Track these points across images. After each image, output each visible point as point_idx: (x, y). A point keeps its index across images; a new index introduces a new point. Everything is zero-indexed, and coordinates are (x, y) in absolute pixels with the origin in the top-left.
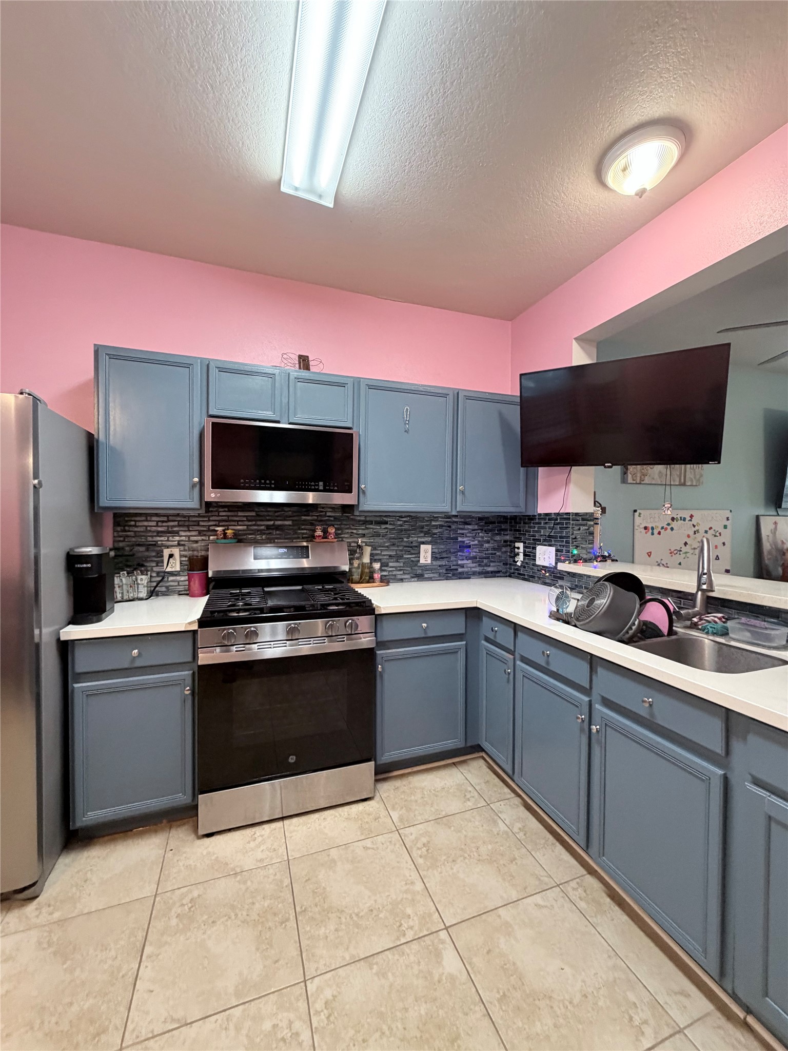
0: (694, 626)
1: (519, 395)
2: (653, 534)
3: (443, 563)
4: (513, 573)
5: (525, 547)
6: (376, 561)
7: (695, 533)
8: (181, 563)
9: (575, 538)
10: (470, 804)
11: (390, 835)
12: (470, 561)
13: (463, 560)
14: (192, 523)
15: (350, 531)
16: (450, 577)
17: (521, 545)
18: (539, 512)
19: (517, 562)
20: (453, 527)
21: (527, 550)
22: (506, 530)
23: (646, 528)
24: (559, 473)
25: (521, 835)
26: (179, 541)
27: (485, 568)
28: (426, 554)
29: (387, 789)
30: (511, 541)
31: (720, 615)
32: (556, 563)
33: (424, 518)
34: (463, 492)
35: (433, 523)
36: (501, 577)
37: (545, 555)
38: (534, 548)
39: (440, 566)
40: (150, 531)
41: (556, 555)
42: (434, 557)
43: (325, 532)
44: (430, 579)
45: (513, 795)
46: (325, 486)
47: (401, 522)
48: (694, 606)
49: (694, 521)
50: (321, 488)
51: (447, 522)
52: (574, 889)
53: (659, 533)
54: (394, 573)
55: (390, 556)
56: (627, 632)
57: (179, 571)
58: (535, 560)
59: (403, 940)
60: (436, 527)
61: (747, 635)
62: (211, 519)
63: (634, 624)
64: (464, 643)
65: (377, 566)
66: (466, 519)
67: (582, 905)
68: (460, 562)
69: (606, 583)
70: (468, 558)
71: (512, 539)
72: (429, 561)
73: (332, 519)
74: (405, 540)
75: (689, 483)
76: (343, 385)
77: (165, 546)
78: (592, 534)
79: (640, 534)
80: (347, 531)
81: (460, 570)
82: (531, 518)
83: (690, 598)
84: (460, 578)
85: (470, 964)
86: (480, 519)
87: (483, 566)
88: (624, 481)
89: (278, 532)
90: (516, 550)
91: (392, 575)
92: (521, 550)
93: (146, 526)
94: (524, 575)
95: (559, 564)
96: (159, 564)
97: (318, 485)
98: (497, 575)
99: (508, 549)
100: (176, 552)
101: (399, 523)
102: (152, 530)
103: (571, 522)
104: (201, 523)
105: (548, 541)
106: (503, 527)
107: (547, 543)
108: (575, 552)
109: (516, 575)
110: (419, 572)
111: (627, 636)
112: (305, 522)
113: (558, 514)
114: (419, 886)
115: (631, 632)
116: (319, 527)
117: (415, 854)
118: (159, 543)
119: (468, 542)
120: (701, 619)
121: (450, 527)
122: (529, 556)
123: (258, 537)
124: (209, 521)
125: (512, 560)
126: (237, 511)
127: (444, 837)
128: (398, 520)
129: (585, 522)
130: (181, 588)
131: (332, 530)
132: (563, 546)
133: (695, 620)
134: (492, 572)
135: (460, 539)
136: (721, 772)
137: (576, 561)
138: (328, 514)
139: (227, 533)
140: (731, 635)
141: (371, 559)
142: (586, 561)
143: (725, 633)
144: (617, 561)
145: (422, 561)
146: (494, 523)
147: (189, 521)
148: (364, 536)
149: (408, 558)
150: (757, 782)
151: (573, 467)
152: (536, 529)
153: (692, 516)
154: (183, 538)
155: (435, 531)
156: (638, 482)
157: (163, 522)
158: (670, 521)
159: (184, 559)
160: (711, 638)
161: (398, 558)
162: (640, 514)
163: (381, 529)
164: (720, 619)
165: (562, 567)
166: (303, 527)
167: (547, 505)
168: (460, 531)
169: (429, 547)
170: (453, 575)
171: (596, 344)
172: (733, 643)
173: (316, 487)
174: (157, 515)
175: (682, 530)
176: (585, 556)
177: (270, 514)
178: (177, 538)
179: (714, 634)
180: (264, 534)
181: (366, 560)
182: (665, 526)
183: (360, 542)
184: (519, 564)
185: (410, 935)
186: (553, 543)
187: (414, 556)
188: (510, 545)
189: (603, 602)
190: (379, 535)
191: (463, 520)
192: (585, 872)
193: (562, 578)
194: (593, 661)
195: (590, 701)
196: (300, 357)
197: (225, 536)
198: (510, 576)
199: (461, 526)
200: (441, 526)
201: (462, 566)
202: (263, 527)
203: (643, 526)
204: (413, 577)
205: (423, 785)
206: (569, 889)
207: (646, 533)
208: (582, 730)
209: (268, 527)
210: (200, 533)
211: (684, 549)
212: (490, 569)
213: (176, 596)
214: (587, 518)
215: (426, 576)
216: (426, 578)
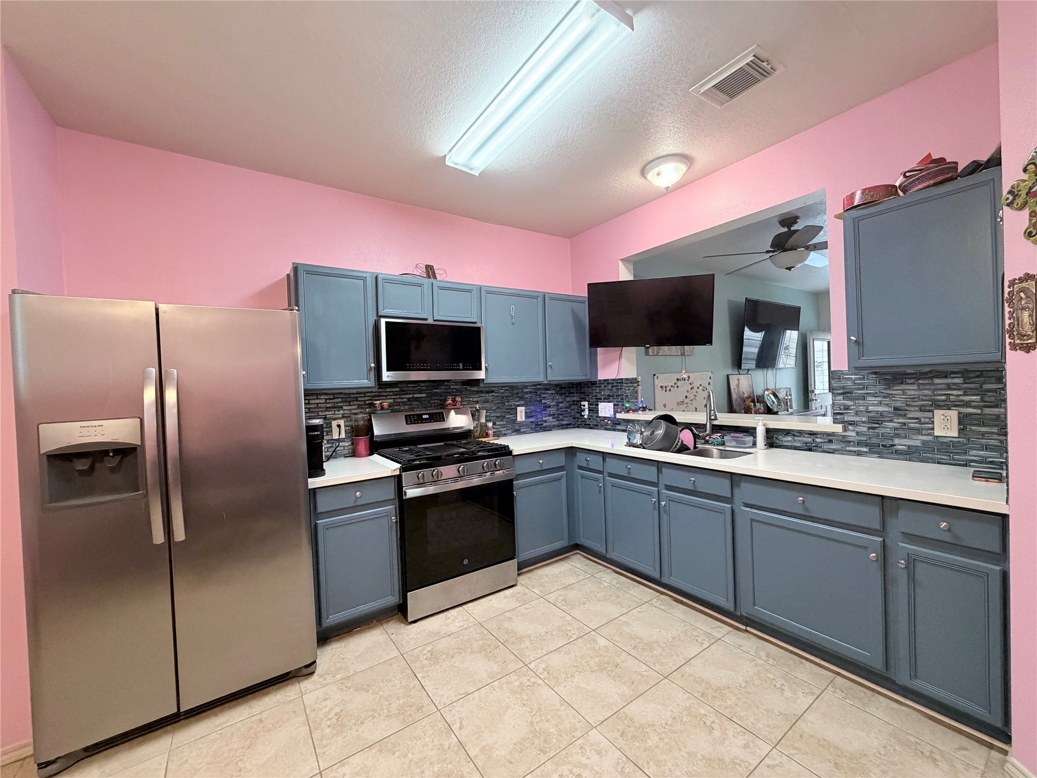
0: (707, 442)
1: (587, 296)
2: (666, 391)
3: (532, 420)
4: (581, 424)
5: (589, 404)
6: (490, 421)
7: (691, 389)
8: (345, 432)
9: (627, 396)
10: (581, 577)
11: (539, 600)
12: (551, 417)
13: (546, 417)
14: (353, 399)
15: (468, 399)
16: (538, 430)
17: (586, 403)
18: (599, 379)
19: (584, 416)
20: (538, 392)
21: (591, 406)
22: (573, 393)
23: (662, 387)
24: (613, 352)
25: (618, 585)
26: (343, 414)
27: (561, 422)
28: (521, 414)
29: (523, 579)
30: (577, 401)
31: (719, 435)
32: (615, 414)
33: (518, 387)
34: (551, 366)
35: (525, 390)
36: (571, 428)
37: (606, 409)
38: (597, 405)
39: (531, 422)
40: (321, 407)
41: (614, 409)
42: (527, 417)
43: (454, 400)
44: (525, 433)
45: (605, 568)
46: (463, 367)
47: (503, 391)
48: (706, 431)
49: (690, 381)
50: (461, 368)
51: (534, 389)
52: (655, 602)
53: (670, 390)
54: (500, 430)
55: (497, 417)
56: (676, 447)
57: (345, 438)
58: (598, 413)
59: (572, 640)
60: (527, 393)
61: (734, 443)
62: (366, 395)
63: (679, 442)
64: (565, 472)
65: (490, 424)
66: (548, 387)
67: (662, 607)
68: (544, 419)
69: (660, 420)
70: (549, 415)
71: (578, 399)
72: (524, 420)
73: (455, 390)
74: (506, 404)
75: (686, 354)
76: (470, 291)
77: (332, 419)
78: (637, 392)
79: (659, 392)
80: (465, 399)
81: (545, 424)
82: (593, 383)
83: (702, 427)
84: (545, 431)
85: (613, 640)
86: (557, 385)
87: (560, 421)
88: (647, 353)
89: (416, 403)
90: (582, 407)
91: (499, 431)
92: (587, 406)
93: (318, 404)
94: (590, 425)
95: (617, 414)
96: (328, 434)
97: (459, 366)
98: (569, 426)
99: (576, 407)
100: (342, 422)
101: (502, 391)
102: (322, 406)
103: (624, 385)
104: (359, 399)
105: (607, 399)
106: (571, 391)
107: (606, 401)
108: (627, 405)
109: (583, 425)
110: (517, 428)
111: (676, 449)
112: (436, 394)
113: (614, 380)
114: (569, 618)
115: (678, 447)
116: (450, 397)
117: (559, 605)
118: (328, 416)
119: (549, 403)
120: (710, 438)
121: (536, 392)
122: (593, 410)
123: (402, 408)
124: (365, 396)
125: (579, 415)
126: (386, 388)
127: (571, 595)
128: (501, 389)
129: (631, 385)
130: (346, 452)
131: (458, 399)
132: (619, 401)
133: (707, 438)
134: (566, 425)
135: (543, 401)
136: (730, 506)
137: (628, 412)
138: (452, 387)
139: (383, 405)
140: (726, 444)
141: (486, 420)
142: (634, 411)
143: (723, 444)
144: (652, 410)
145: (519, 419)
146: (565, 388)
147: (349, 397)
148: (477, 402)
149: (509, 418)
150: (747, 505)
151: (624, 348)
152: (598, 391)
153: (689, 377)
154: (346, 412)
155: (527, 396)
156: (656, 354)
157: (330, 399)
158: (676, 381)
159: (347, 428)
160: (716, 447)
161: (502, 418)
162: (657, 377)
163: (489, 397)
164: (720, 436)
165: (619, 416)
166: (434, 398)
167: (606, 373)
168: (543, 396)
169: (523, 408)
170: (540, 428)
171: (632, 263)
172: (727, 449)
173: (458, 367)
174: (326, 394)
175: (684, 387)
176: (633, 408)
177: (410, 389)
178: (341, 412)
179: (718, 445)
180: (406, 405)
181: (483, 420)
182: (674, 385)
183: (478, 407)
184: (586, 417)
185: (575, 637)
186: (611, 400)
187: (512, 416)
188: (578, 403)
189: (660, 432)
190: (487, 402)
191: (544, 387)
192: (659, 594)
193: (619, 424)
194: (659, 465)
195: (658, 490)
196: (427, 267)
197: (382, 408)
198: (578, 427)
199: (544, 392)
200: (531, 392)
201: (545, 421)
202: (405, 400)
203: (660, 386)
204: (513, 432)
205: (546, 573)
206: (653, 602)
207: (662, 390)
208: (654, 508)
209: (409, 399)
210: (359, 407)
211: (686, 401)
212: (564, 423)
213: (343, 458)
214: (634, 381)
215: (522, 430)
216: (522, 432)
